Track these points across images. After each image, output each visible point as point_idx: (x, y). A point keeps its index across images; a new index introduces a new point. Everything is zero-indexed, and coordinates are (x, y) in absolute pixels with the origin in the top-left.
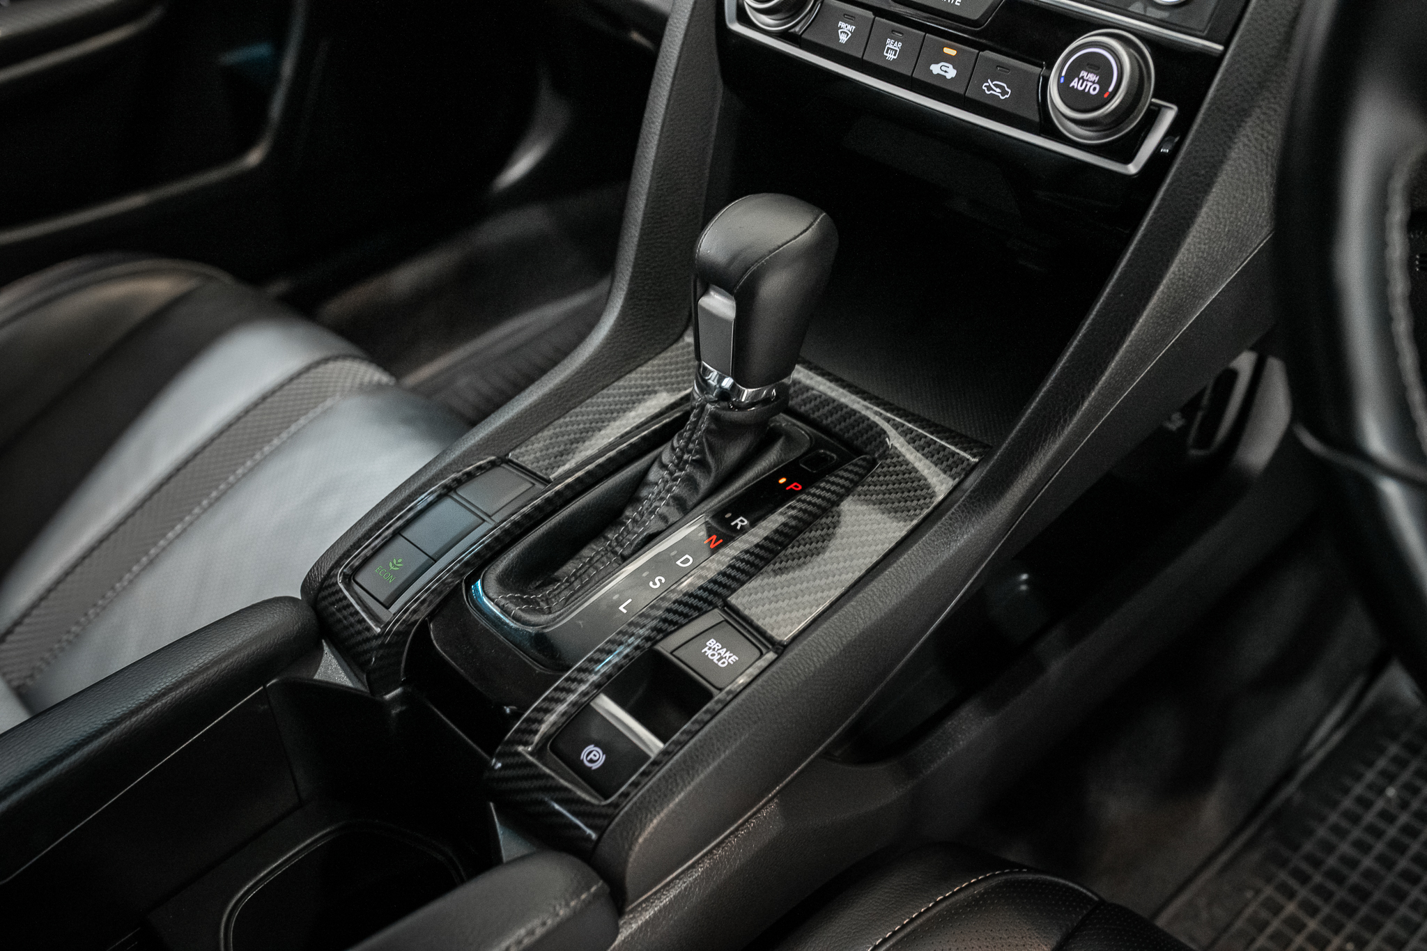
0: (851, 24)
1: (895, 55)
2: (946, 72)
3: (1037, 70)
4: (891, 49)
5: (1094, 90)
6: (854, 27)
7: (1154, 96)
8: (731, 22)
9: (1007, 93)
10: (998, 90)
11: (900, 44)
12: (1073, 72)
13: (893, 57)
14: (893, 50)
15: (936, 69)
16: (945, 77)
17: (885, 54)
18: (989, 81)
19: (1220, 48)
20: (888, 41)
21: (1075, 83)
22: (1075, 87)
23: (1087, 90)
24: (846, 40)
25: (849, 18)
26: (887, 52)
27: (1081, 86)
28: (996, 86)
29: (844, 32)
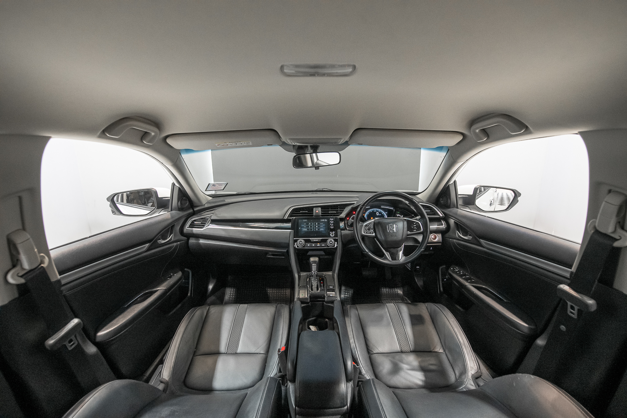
3: (326, 243)
8: (297, 247)
12: (330, 242)
19: (337, 238)
25: (309, 244)
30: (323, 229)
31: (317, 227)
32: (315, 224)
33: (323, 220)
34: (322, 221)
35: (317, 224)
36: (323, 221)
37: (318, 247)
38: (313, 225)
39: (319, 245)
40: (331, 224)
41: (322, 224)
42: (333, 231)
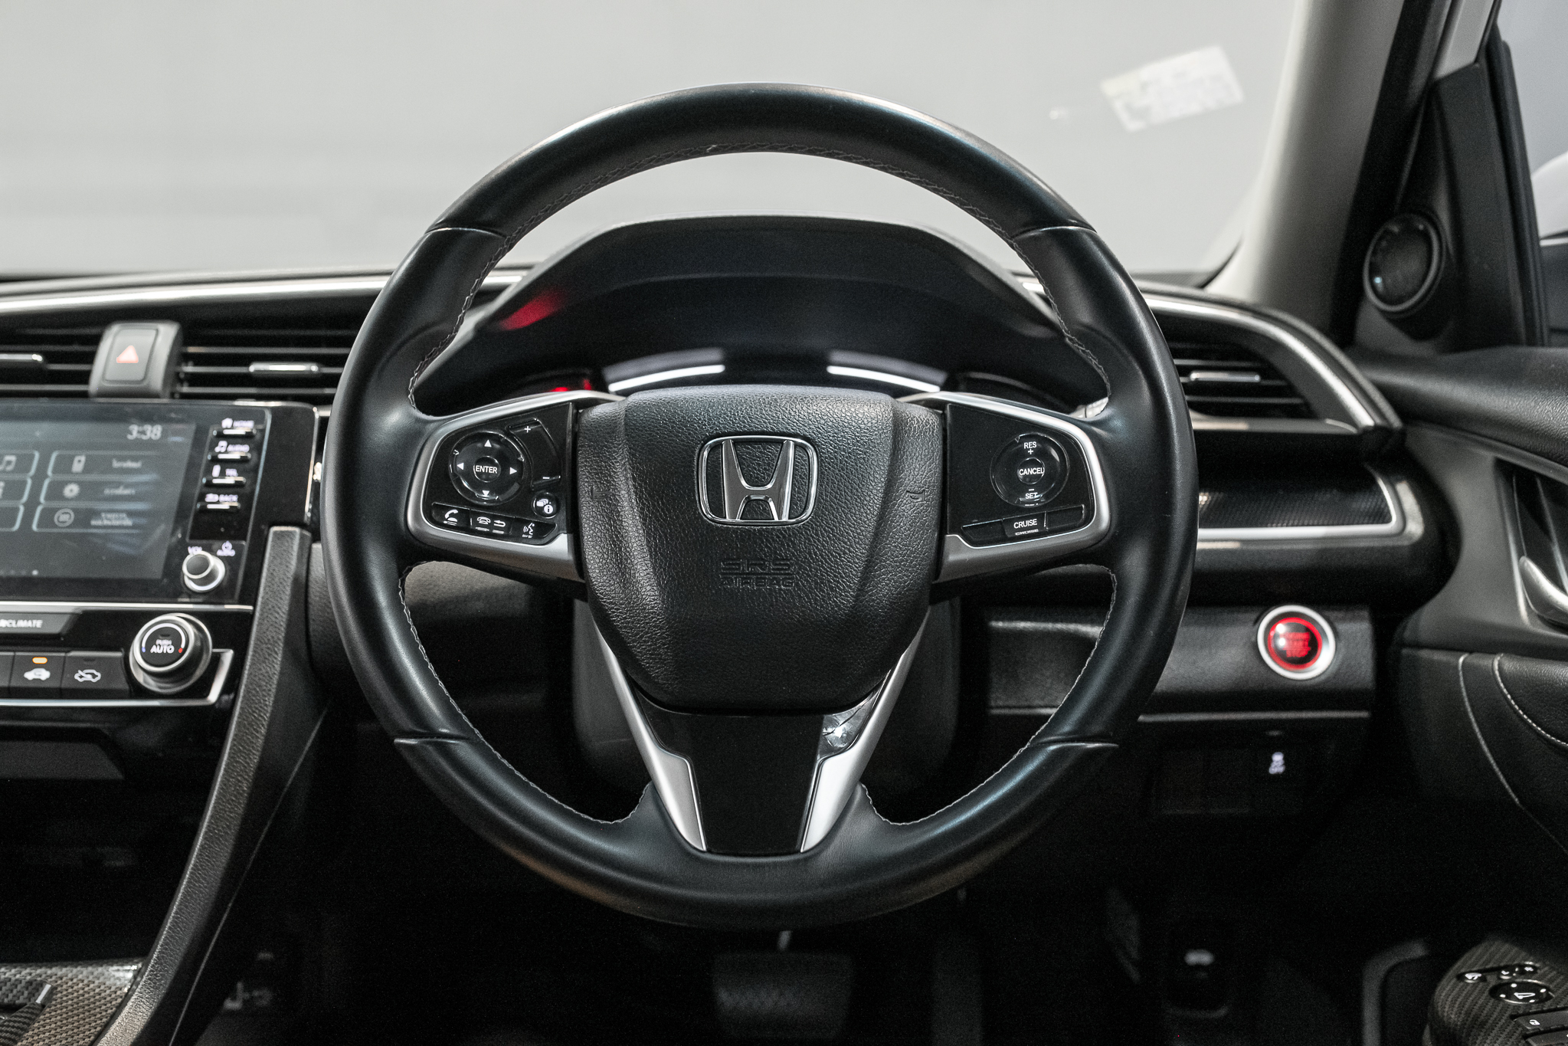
2: (40, 675)
3: (119, 654)
5: (171, 650)
7: (214, 647)
9: (98, 676)
10: (89, 676)
12: (151, 642)
15: (30, 675)
16: (40, 679)
18: (80, 672)
19: (250, 608)
21: (154, 649)
22: (155, 652)
23: (165, 651)
27: (160, 649)
28: (86, 674)
30: (131, 514)
31: (71, 490)
32: (64, 466)
33: (154, 432)
34: (140, 444)
35: (78, 466)
36: (151, 444)
37: (34, 690)
38: (39, 477)
39: (44, 675)
40: (216, 470)
41: (130, 464)
42: (220, 543)
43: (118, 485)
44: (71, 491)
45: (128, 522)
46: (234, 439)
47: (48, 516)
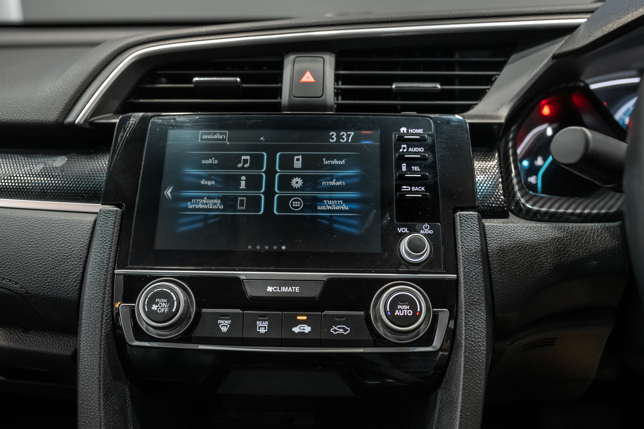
0: (227, 320)
1: (265, 329)
2: (304, 329)
3: (361, 313)
4: (262, 327)
5: (409, 313)
6: (230, 321)
7: (433, 308)
8: (132, 341)
9: (348, 330)
10: (341, 330)
11: (267, 323)
13: (264, 331)
14: (263, 327)
15: (296, 330)
16: (304, 332)
17: (258, 330)
18: (333, 327)
19: (455, 276)
20: (258, 322)
21: (397, 313)
22: (399, 314)
23: (406, 314)
24: (226, 330)
25: (224, 316)
26: (259, 329)
27: (402, 313)
28: (339, 328)
29: (223, 326)
30: (346, 201)
32: (287, 163)
33: (347, 136)
34: (340, 146)
35: (298, 164)
36: (346, 147)
37: (302, 340)
38: (271, 172)
40: (404, 166)
41: (336, 162)
42: (421, 224)
43: (331, 178)
44: (297, 183)
45: (345, 207)
46: (411, 142)
47: (284, 203)
